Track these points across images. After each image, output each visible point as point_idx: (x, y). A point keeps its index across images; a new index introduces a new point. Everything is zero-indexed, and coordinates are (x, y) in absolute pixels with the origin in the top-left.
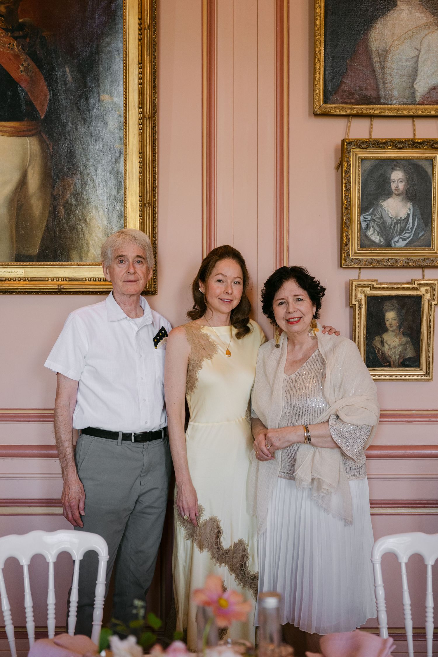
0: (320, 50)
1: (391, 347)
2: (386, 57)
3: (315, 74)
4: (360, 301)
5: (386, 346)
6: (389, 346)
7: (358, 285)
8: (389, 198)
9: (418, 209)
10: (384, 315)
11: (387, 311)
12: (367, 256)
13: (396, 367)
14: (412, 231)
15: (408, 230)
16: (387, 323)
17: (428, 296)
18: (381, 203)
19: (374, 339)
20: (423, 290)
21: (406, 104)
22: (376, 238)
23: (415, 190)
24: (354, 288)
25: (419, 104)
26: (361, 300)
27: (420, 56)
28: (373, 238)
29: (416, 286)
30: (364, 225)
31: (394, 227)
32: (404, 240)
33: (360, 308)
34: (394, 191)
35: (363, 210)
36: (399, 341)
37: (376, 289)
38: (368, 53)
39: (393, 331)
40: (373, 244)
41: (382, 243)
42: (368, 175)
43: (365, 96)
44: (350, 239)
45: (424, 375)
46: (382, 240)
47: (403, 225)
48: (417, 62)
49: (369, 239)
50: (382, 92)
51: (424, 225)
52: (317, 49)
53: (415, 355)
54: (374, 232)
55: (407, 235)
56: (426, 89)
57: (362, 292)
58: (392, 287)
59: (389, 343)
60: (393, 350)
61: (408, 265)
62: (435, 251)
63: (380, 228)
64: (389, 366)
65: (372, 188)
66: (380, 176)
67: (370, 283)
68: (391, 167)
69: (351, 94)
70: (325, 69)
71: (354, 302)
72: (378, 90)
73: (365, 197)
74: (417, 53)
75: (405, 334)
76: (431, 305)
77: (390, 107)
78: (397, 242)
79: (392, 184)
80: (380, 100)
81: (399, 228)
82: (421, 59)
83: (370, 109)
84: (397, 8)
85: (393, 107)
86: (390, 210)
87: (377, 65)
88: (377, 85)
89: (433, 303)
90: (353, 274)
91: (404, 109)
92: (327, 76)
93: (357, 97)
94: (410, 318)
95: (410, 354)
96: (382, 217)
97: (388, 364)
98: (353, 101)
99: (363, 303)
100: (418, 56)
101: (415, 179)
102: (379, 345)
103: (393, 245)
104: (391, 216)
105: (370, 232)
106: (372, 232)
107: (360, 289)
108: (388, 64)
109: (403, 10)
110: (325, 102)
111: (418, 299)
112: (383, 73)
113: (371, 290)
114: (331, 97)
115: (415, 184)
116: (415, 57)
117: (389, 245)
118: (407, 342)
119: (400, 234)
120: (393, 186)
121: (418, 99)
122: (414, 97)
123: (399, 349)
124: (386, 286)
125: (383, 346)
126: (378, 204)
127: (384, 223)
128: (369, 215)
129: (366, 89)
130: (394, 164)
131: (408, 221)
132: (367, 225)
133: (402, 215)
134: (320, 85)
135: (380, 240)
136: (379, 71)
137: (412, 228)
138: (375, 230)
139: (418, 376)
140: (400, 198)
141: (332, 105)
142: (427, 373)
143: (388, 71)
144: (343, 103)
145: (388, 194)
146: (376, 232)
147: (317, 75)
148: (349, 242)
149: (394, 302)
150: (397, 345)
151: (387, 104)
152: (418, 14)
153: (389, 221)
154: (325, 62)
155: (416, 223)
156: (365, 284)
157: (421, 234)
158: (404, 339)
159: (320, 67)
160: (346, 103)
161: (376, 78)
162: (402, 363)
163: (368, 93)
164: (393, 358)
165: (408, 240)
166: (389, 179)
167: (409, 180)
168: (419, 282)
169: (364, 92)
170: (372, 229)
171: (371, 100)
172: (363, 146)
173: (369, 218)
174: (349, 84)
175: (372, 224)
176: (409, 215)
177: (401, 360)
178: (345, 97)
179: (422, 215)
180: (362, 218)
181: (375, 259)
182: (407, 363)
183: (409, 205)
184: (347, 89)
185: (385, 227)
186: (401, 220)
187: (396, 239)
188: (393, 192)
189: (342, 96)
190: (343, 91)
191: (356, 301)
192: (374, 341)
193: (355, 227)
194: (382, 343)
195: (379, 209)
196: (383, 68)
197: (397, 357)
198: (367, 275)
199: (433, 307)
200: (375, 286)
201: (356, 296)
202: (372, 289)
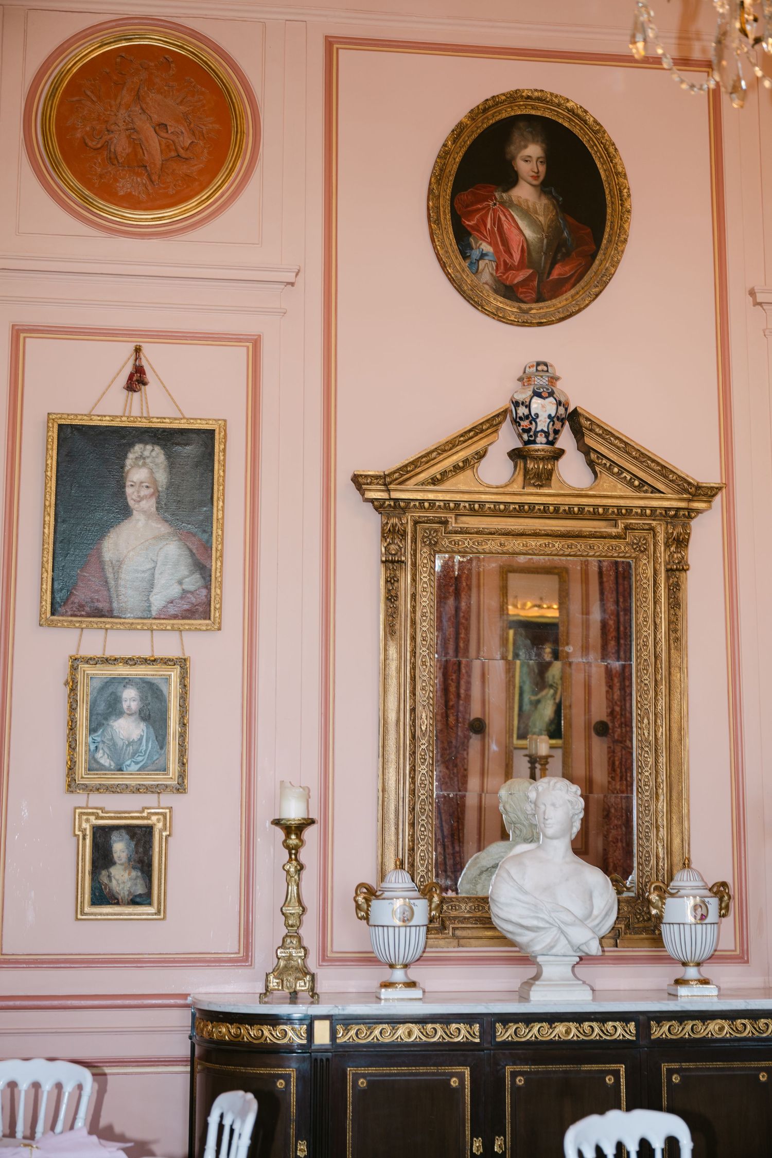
0: (48, 561)
1: (120, 882)
2: (120, 567)
3: (42, 584)
4: (84, 831)
5: (114, 882)
6: (117, 880)
7: (81, 814)
8: (120, 718)
9: (151, 730)
10: (111, 847)
11: (115, 841)
12: (94, 780)
13: (124, 904)
14: (145, 754)
15: (141, 752)
16: (115, 856)
17: (160, 825)
18: (111, 723)
19: (100, 874)
20: (154, 818)
21: (141, 618)
22: (105, 761)
23: (149, 709)
24: (77, 817)
25: (155, 618)
26: (85, 829)
27: (157, 568)
28: (102, 761)
29: (145, 814)
30: (92, 747)
31: (126, 750)
32: (137, 763)
33: (84, 839)
34: (126, 710)
35: (92, 730)
36: (129, 875)
37: (102, 818)
38: (101, 563)
39: (122, 864)
40: (102, 768)
41: (112, 767)
42: (98, 693)
43: (97, 609)
44: (75, 762)
45: (156, 914)
46: (112, 763)
47: (135, 747)
48: (153, 574)
49: (98, 763)
50: (115, 605)
51: (158, 748)
52: (45, 559)
53: (147, 891)
54: (104, 754)
55: (140, 759)
56: (163, 603)
57: (87, 820)
58: (119, 815)
59: (117, 877)
60: (122, 886)
61: (137, 790)
62: (171, 776)
63: (110, 750)
64: (118, 904)
65: (102, 707)
66: (111, 694)
67: (95, 811)
68: (122, 685)
69: (81, 606)
70: (53, 579)
71: (77, 832)
72: (111, 602)
73: (94, 717)
74: (153, 565)
75: (134, 868)
76: (162, 835)
77: (123, 620)
78: (129, 766)
79: (123, 703)
80: (112, 614)
81: (131, 751)
82: (157, 572)
83: (101, 622)
84: (133, 518)
85: (126, 621)
86: (122, 732)
87: (110, 576)
88: (110, 597)
89: (164, 834)
90: (80, 799)
91: (138, 624)
92: (56, 586)
93: (87, 609)
94: (141, 850)
95: (140, 890)
96: (112, 739)
97: (116, 901)
98: (83, 613)
99: (88, 832)
100: (154, 568)
101: (149, 698)
102: (105, 880)
103: (125, 769)
104: (122, 737)
105: (99, 755)
106: (102, 755)
107: (84, 817)
108: (123, 576)
109: (139, 520)
110: (53, 614)
111: (149, 829)
112: (117, 586)
113: (96, 819)
114: (59, 609)
115: (149, 704)
116: (150, 569)
117: (121, 770)
118: (137, 877)
119: (133, 756)
120: (125, 705)
121: (154, 614)
122: (150, 611)
123: (129, 884)
124: (112, 815)
125: (110, 881)
126: (108, 725)
127: (115, 744)
128: (98, 736)
129: (98, 601)
130: (126, 682)
131: (141, 744)
132: (96, 747)
133: (135, 736)
134: (46, 597)
135: (110, 763)
136: (112, 583)
137: (145, 751)
138: (104, 752)
139: (148, 914)
140: (133, 718)
141: (61, 618)
142: (159, 912)
143: (122, 582)
144: (72, 616)
145: (120, 714)
146: (106, 755)
147: (44, 586)
148: (75, 765)
149: (123, 832)
150: (125, 881)
151: (120, 618)
152: (154, 525)
153: (120, 743)
154: (53, 571)
155: (150, 746)
156: (90, 813)
157: (155, 758)
158: (134, 874)
159: (47, 578)
160: (75, 616)
161: (109, 590)
162: (132, 900)
163: (100, 605)
164: (122, 894)
165: (141, 764)
166: (121, 697)
167: (143, 699)
168: (149, 811)
169: (96, 604)
170: (101, 751)
171: (103, 613)
172: (91, 662)
173: (98, 739)
174: (81, 595)
175: (101, 746)
176: (142, 736)
177: (131, 897)
178: (74, 609)
179: (156, 737)
180: (90, 739)
181: (103, 785)
182: (138, 900)
183: (143, 725)
184: (76, 601)
185: (116, 750)
186: (133, 741)
187: (128, 763)
188: (125, 712)
189: (72, 608)
190: (73, 603)
191: (79, 831)
192: (101, 876)
193: (81, 750)
194: (109, 876)
195: (109, 729)
196: (116, 579)
197: (126, 893)
198: (97, 800)
199: (164, 837)
200: (101, 814)
201: (80, 826)
202: (98, 817)
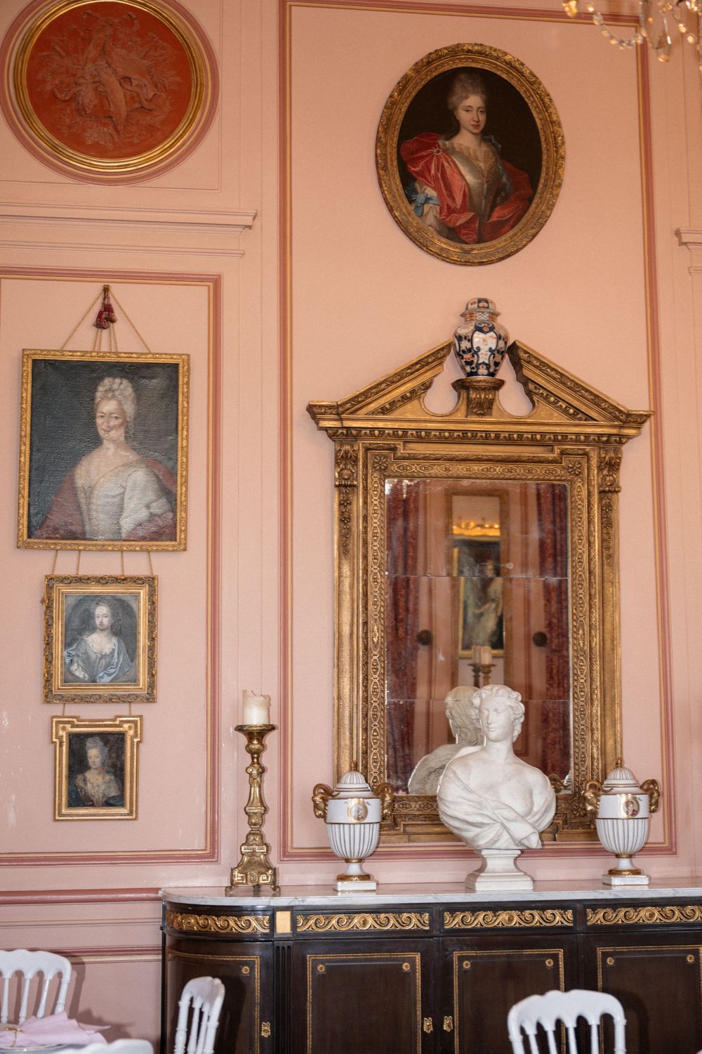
0: (24, 487)
1: (94, 785)
2: (91, 493)
3: (19, 509)
4: (60, 738)
5: (89, 786)
6: (92, 784)
7: (58, 722)
8: (94, 633)
9: (123, 643)
10: (86, 753)
11: (90, 748)
12: (70, 691)
13: (99, 806)
14: (117, 667)
15: (113, 665)
17: (131, 732)
18: (85, 637)
19: (76, 778)
20: (126, 726)
21: (112, 540)
22: (80, 673)
23: (120, 625)
24: (54, 725)
25: (124, 540)
26: (62, 737)
27: (126, 493)
28: (77, 673)
29: (117, 722)
30: (68, 660)
31: (99, 662)
32: (109, 675)
33: (61, 746)
34: (98, 626)
35: (67, 645)
36: (103, 779)
37: (78, 726)
38: (73, 488)
39: (96, 769)
40: (77, 679)
41: (86, 679)
42: (72, 610)
43: (71, 531)
44: (52, 674)
45: (128, 815)
46: (86, 676)
47: (108, 660)
48: (122, 499)
49: (73, 675)
50: (87, 528)
51: (129, 660)
52: (21, 486)
53: (120, 793)
54: (78, 667)
55: (112, 671)
56: (132, 526)
57: (64, 729)
58: (93, 723)
59: (92, 781)
60: (96, 789)
61: (110, 700)
62: (141, 687)
63: (84, 663)
64: (93, 805)
65: (76, 623)
66: (84, 611)
67: (71, 719)
68: (95, 602)
69: (56, 530)
70: (29, 504)
71: (54, 740)
72: (83, 526)
73: (69, 632)
74: (122, 490)
75: (108, 772)
76: (133, 742)
77: (95, 542)
78: (102, 677)
79: (96, 619)
80: (85, 535)
81: (104, 664)
82: (126, 497)
83: (74, 544)
84: (103, 446)
85: (98, 543)
86: (95, 646)
87: (83, 501)
88: (83, 521)
89: (135, 740)
90: (56, 709)
91: (110, 545)
92: (31, 511)
93: (62, 532)
94: (114, 755)
95: (113, 792)
96: (86, 653)
97: (91, 803)
98: (58, 536)
99: (64, 739)
100: (124, 493)
101: (121, 615)
102: (81, 784)
103: (98, 681)
104: (95, 651)
105: (74, 667)
106: (76, 668)
107: (61, 726)
108: (94, 501)
109: (108, 449)
110: (29, 537)
111: (121, 737)
112: (89, 510)
113: (72, 727)
114: (35, 532)
115: (120, 620)
116: (120, 494)
117: (94, 681)
118: (111, 780)
119: (105, 669)
120: (98, 622)
121: (124, 536)
122: (120, 533)
123: (103, 787)
124: (87, 723)
125: (86, 784)
126: (82, 639)
127: (88, 658)
128: (72, 650)
129: (71, 524)
130: (98, 599)
131: (113, 657)
132: (71, 660)
133: (107, 650)
134: (23, 521)
135: (84, 675)
136: (84, 507)
137: (117, 663)
138: (79, 665)
139: (121, 815)
140: (105, 633)
141: (37, 541)
142: (131, 813)
143: (94, 507)
144: (47, 538)
145: (93, 629)
146: (80, 668)
147: (21, 511)
148: (51, 677)
149: (97, 738)
150: (100, 784)
151: (93, 540)
152: (123, 453)
153: (93, 657)
154: (29, 497)
155: (121, 659)
156: (66, 721)
157: (126, 670)
158: (108, 777)
159: (23, 503)
160: (51, 538)
161: (81, 514)
162: (106, 802)
163: (73, 528)
164: (97, 797)
165: (113, 676)
166: (94, 614)
167: (114, 615)
168: (121, 719)
169: (70, 527)
170: (76, 664)
171: (76, 536)
172: (66, 582)
173: (73, 653)
174: (56, 519)
175: (75, 659)
176: (114, 650)
177: (105, 799)
178: (50, 532)
179: (127, 651)
180: (65, 653)
181: (79, 696)
182: (111, 802)
183: (114, 640)
184: (51, 524)
185: (89, 662)
186: (106, 655)
187: (101, 674)
188: (97, 628)
189: (47, 531)
190: (48, 526)
191: (56, 738)
192: (77, 780)
193: (58, 663)
194: (85, 780)
195: (83, 644)
196: (89, 504)
197: (101, 795)
198: (72, 710)
199: (135, 744)
200: (76, 723)
201: (57, 733)
202: (74, 726)
